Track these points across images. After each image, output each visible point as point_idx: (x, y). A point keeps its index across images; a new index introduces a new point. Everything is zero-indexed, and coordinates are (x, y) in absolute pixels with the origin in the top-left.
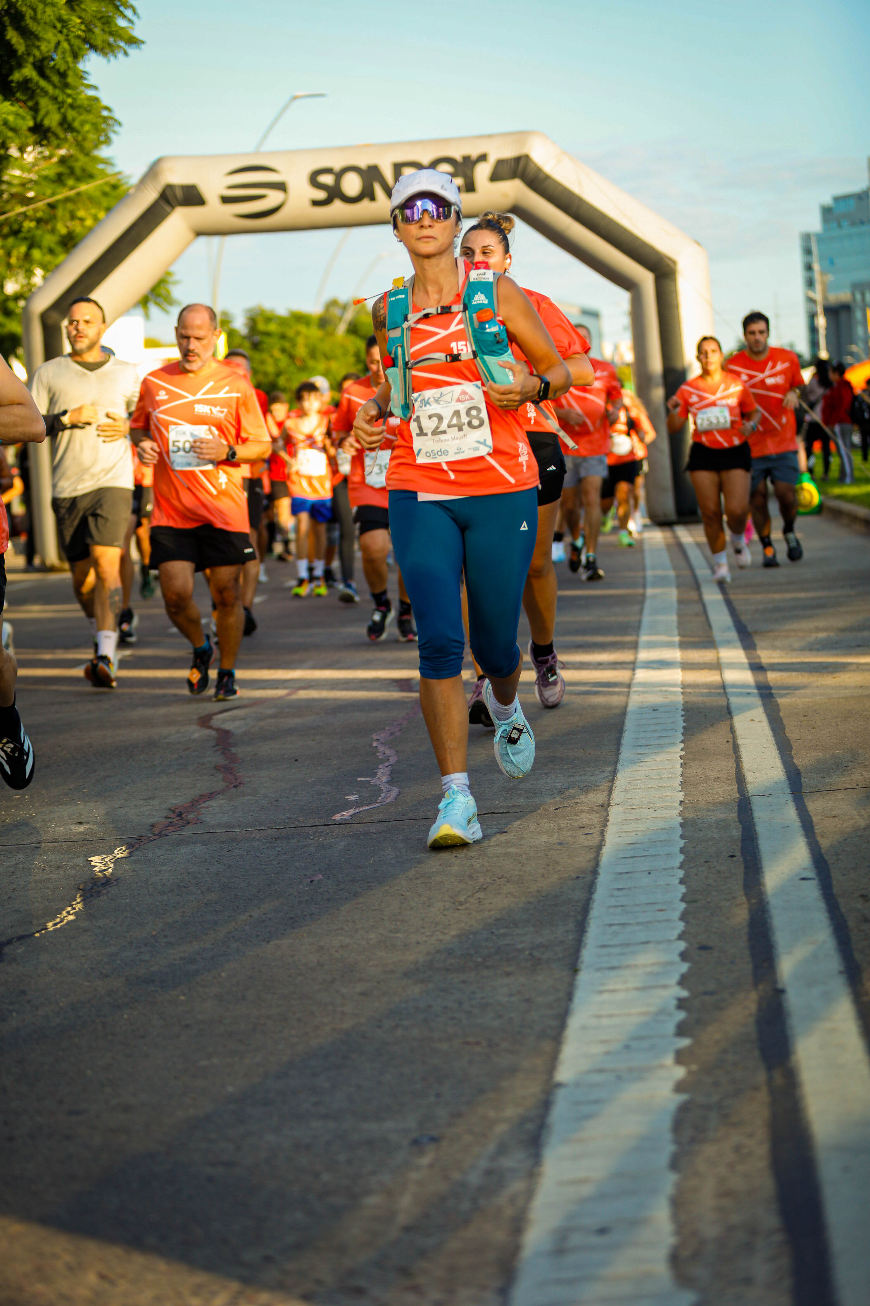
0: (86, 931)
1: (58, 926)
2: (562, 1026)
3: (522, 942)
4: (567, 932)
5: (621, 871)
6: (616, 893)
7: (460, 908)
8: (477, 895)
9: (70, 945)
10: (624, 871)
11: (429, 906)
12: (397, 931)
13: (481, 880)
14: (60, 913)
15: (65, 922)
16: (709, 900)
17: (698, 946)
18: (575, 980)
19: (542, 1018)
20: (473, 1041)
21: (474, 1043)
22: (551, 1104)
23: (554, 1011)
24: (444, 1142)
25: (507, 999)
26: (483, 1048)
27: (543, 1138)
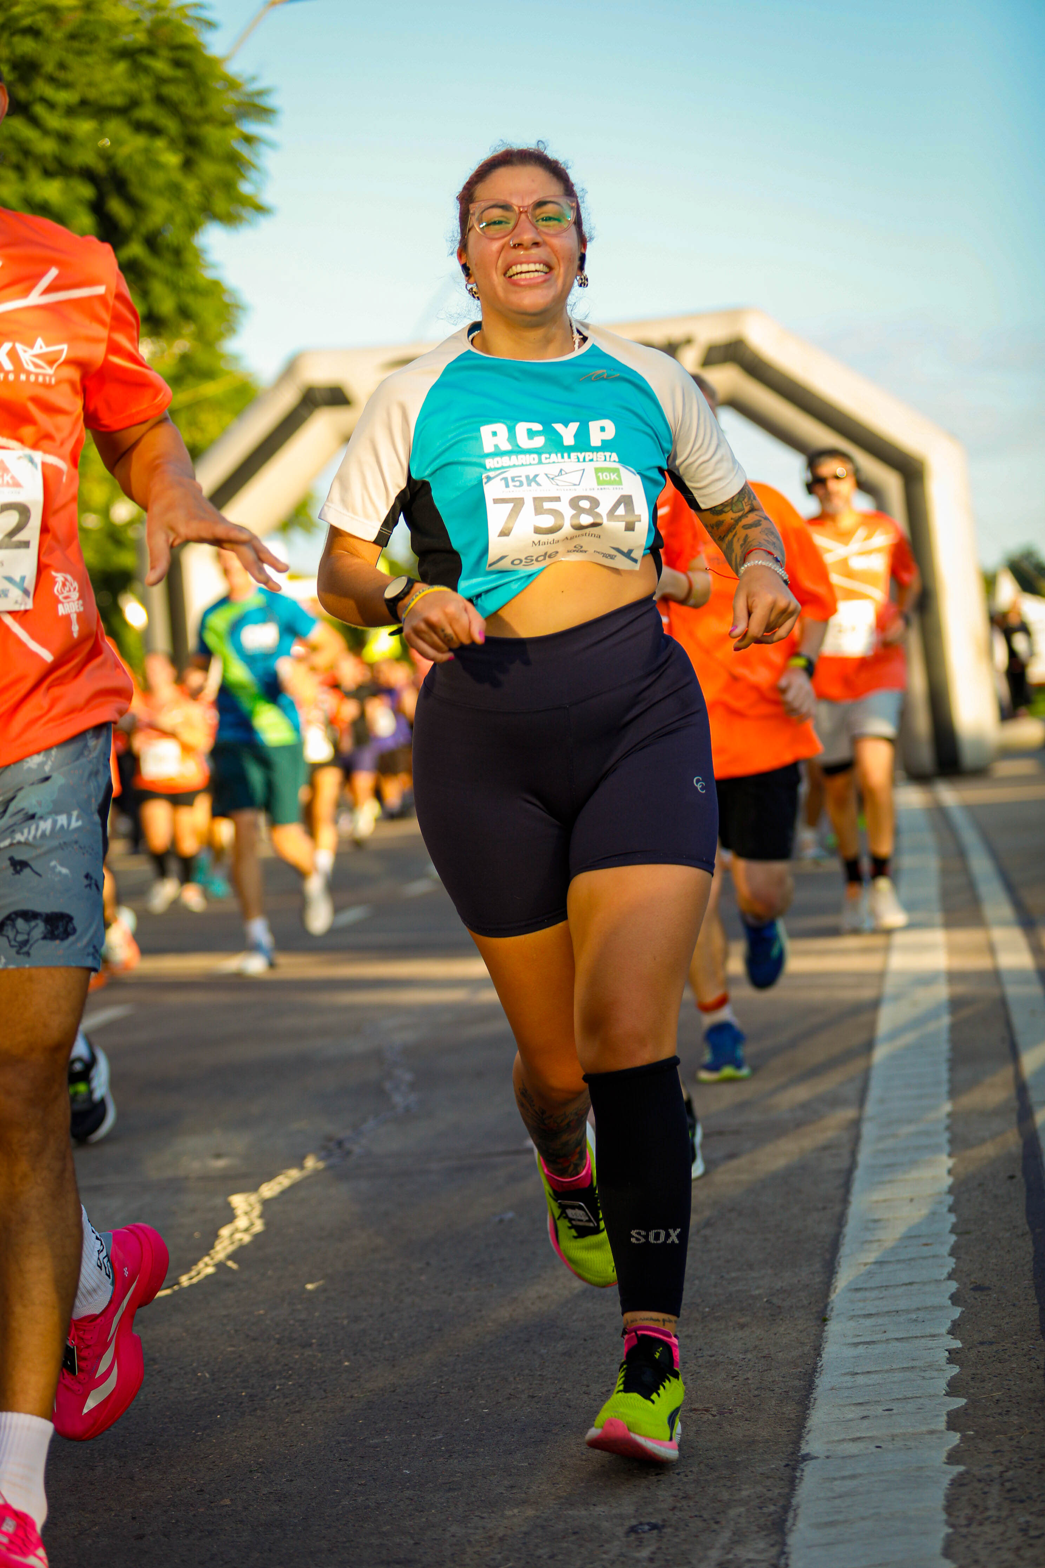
0: (228, 1286)
1: (194, 1281)
2: (810, 1387)
3: (758, 1287)
4: (813, 1273)
5: (877, 1199)
6: (871, 1226)
9: (209, 1303)
10: (881, 1200)
14: (198, 1266)
15: (203, 1276)
16: (984, 1230)
17: (972, 1286)
18: (823, 1331)
19: (784, 1377)
20: (701, 1407)
21: (703, 1410)
22: (797, 1481)
23: (799, 1370)
24: (668, 1530)
25: (741, 1356)
26: (714, 1416)
27: (788, 1524)
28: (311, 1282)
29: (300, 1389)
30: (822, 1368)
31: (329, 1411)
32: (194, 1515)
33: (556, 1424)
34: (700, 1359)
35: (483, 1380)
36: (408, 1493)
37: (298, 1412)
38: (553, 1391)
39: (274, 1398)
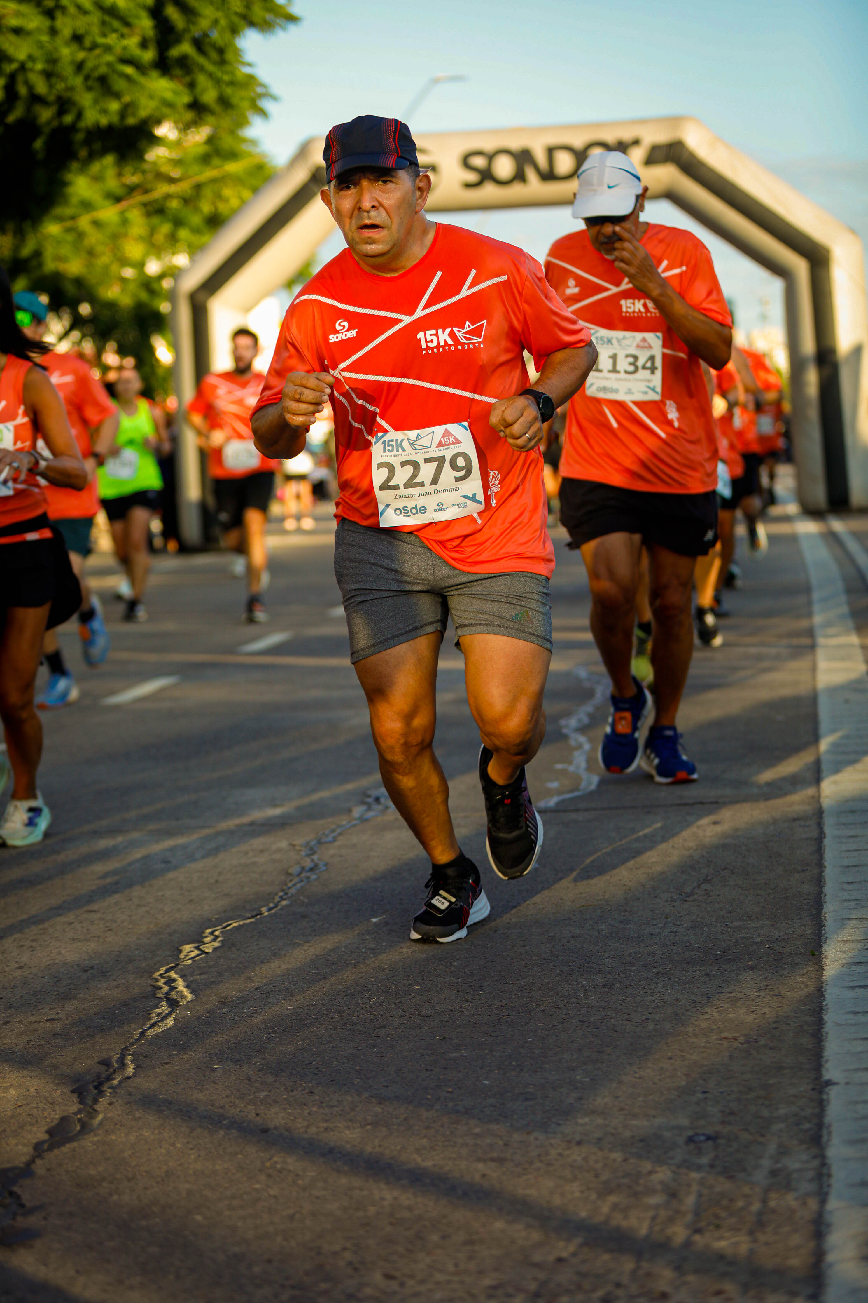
0: (303, 917)
1: (273, 911)
2: (820, 1023)
3: (759, 935)
4: (804, 925)
5: (847, 865)
6: (847, 887)
7: (687, 899)
8: (704, 886)
9: (289, 931)
10: (851, 865)
11: (656, 897)
12: (629, 922)
13: (705, 871)
14: (273, 898)
15: (279, 907)
18: (822, 975)
19: (796, 1013)
20: (730, 1036)
21: (732, 1039)
22: (825, 1103)
23: (808, 1007)
24: (721, 1141)
25: (756, 994)
26: (742, 1044)
27: (825, 1139)
28: (375, 918)
29: (380, 1008)
30: (828, 1007)
31: (408, 1027)
32: (309, 1114)
33: (607, 1046)
34: (721, 995)
35: (537, 1006)
36: (491, 1101)
37: (383, 1027)
38: (600, 1017)
39: (360, 1015)
